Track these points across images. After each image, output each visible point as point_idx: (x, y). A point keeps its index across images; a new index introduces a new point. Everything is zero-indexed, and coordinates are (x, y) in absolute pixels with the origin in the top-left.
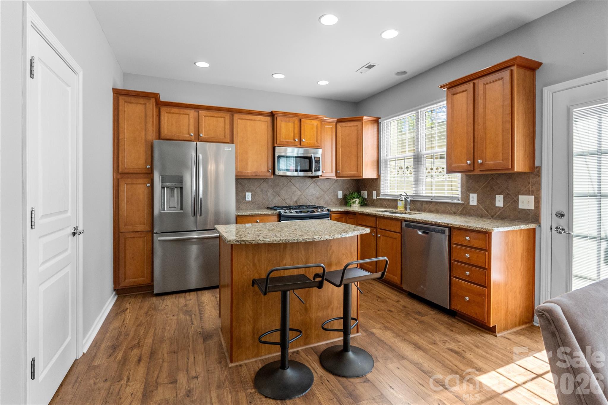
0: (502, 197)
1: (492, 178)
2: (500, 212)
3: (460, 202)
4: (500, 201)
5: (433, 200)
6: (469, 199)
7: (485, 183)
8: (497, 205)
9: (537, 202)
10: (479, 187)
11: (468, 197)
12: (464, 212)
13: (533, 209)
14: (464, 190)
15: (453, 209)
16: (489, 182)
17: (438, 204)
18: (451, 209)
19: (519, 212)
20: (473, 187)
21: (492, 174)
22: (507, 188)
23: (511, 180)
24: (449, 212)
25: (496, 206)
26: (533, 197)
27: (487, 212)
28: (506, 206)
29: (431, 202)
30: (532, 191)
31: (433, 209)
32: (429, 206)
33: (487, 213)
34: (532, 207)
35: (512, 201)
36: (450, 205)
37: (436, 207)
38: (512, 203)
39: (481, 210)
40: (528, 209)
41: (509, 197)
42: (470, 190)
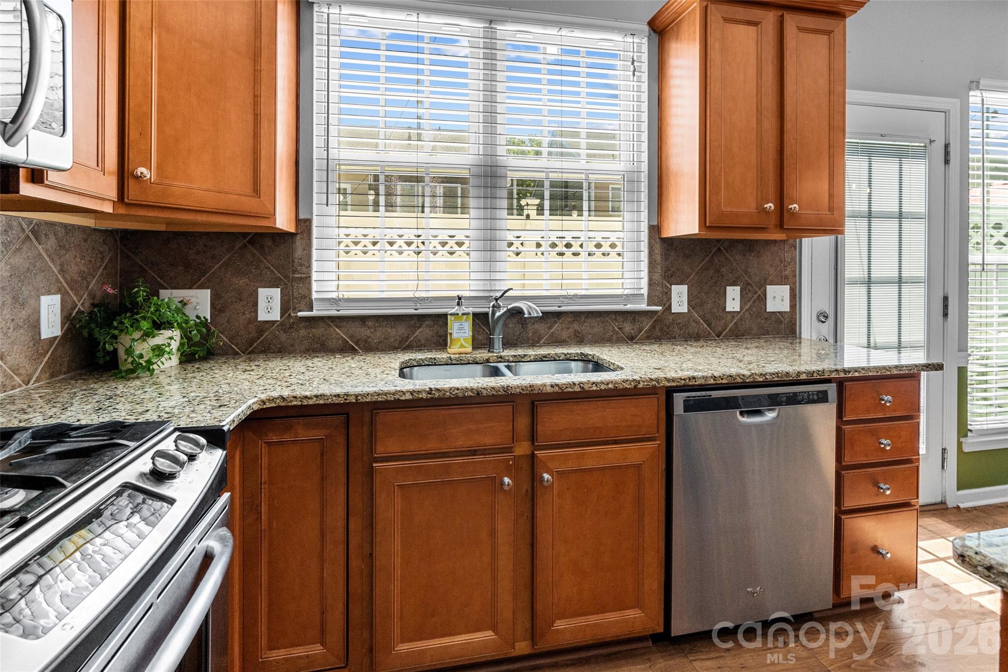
0: (738, 289)
1: (719, 249)
2: (733, 323)
3: (643, 306)
4: (733, 299)
5: (564, 309)
6: (670, 299)
7: (704, 260)
8: (729, 308)
9: (795, 297)
10: (692, 268)
11: (668, 294)
12: (657, 332)
13: (789, 310)
14: (657, 277)
15: (628, 327)
16: (712, 258)
17: (583, 318)
18: (620, 329)
19: (766, 319)
20: (678, 270)
21: (718, 241)
22: (746, 272)
23: (753, 254)
24: (614, 337)
25: (727, 310)
26: (787, 288)
27: (709, 325)
28: (745, 310)
29: (558, 315)
30: (786, 277)
31: (565, 335)
32: (550, 328)
33: (708, 329)
34: (786, 307)
35: (756, 296)
36: (620, 318)
37: (576, 326)
38: (754, 302)
39: (697, 322)
40: (779, 312)
41: (749, 290)
42: (672, 276)
